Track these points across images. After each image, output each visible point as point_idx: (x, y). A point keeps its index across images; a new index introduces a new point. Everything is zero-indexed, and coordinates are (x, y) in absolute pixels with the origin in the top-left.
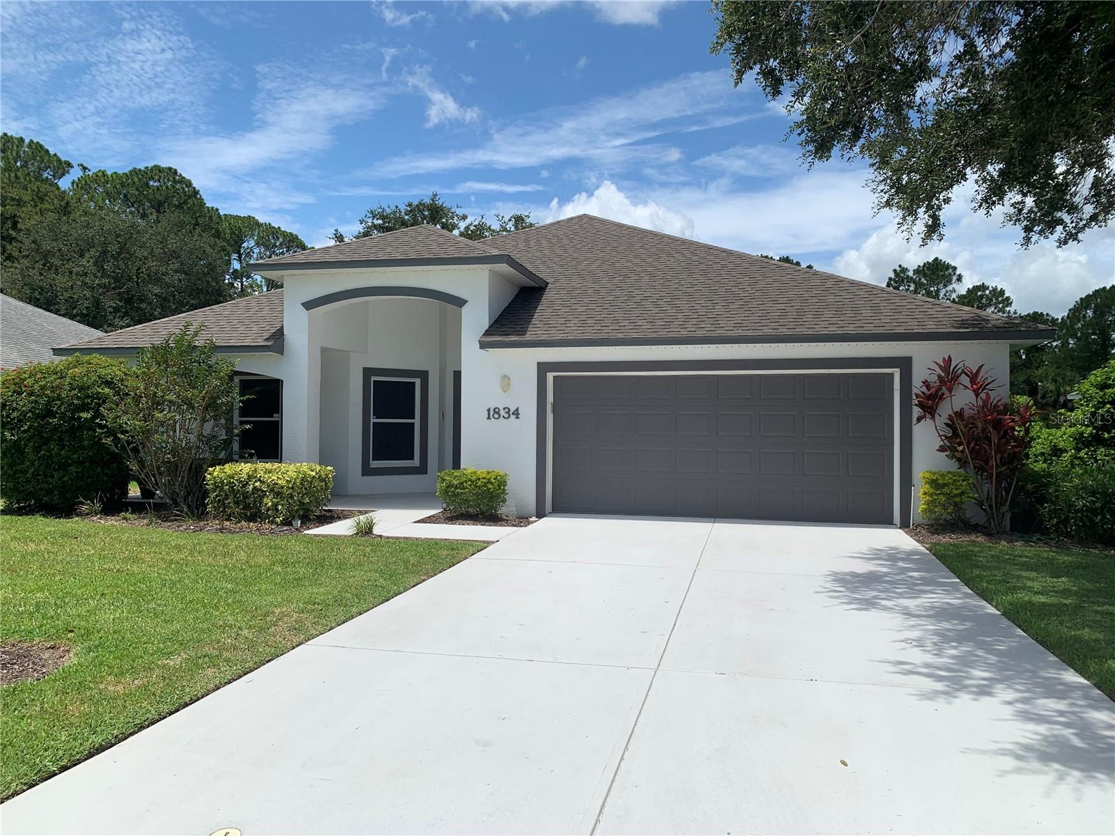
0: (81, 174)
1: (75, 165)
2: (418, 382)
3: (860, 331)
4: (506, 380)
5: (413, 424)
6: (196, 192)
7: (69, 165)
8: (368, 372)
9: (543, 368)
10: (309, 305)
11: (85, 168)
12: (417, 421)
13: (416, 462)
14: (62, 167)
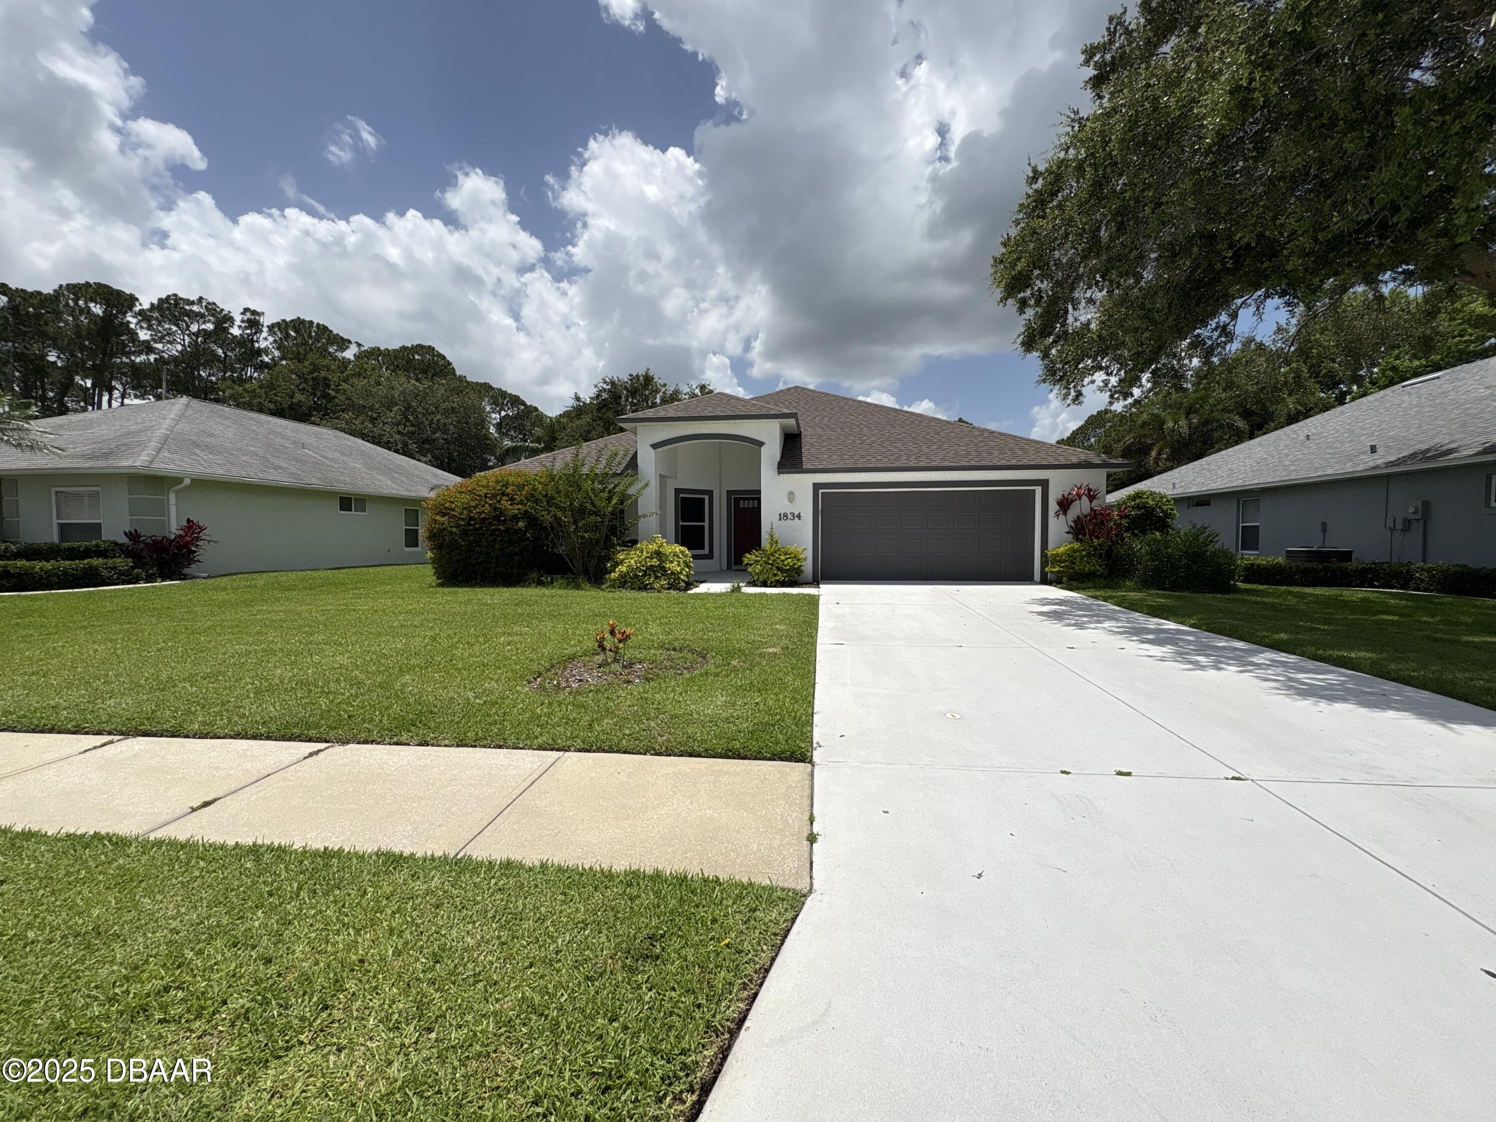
0: (357, 349)
1: (353, 341)
2: (707, 497)
3: (1020, 463)
4: (791, 496)
5: (703, 526)
6: (449, 364)
7: (349, 342)
8: (678, 491)
9: (817, 487)
10: (655, 446)
11: (359, 345)
12: (706, 524)
13: (706, 551)
14: (343, 343)
